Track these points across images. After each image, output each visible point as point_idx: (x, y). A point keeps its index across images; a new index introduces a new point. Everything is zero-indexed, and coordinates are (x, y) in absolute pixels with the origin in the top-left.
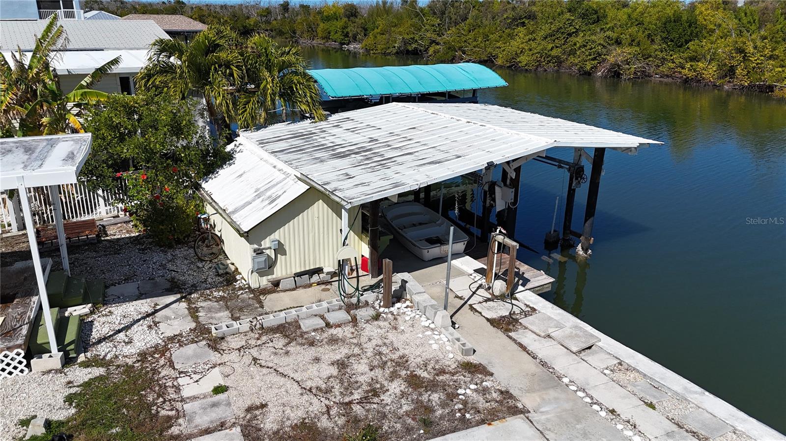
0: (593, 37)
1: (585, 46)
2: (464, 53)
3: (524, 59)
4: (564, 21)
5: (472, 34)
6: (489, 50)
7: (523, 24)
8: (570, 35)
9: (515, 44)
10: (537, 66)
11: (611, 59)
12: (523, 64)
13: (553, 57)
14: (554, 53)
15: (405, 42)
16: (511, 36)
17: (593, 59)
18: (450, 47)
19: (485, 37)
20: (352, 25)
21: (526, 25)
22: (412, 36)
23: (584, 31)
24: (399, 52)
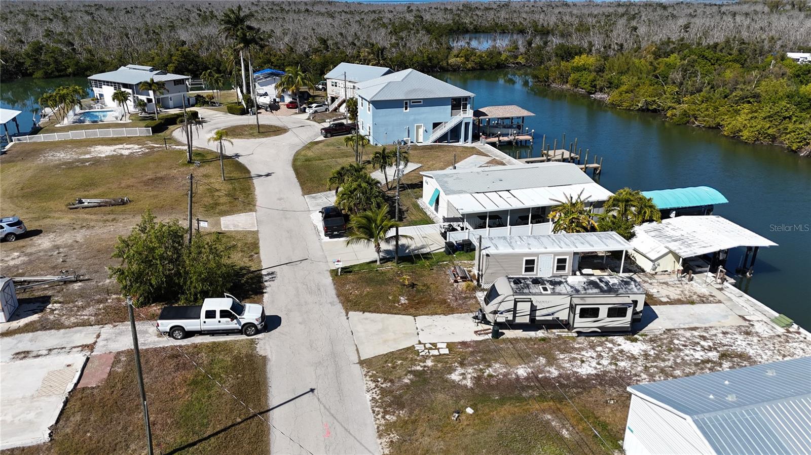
0: (802, 126)
1: (794, 132)
2: (696, 120)
3: (745, 134)
4: (781, 107)
5: (704, 105)
6: (718, 120)
7: (749, 102)
8: (785, 118)
10: (755, 141)
12: (744, 138)
13: (769, 135)
14: (770, 131)
15: (647, 103)
16: (737, 112)
17: (799, 142)
18: (685, 114)
19: (716, 109)
20: (600, 79)
21: (751, 103)
22: (653, 99)
23: (797, 116)
24: (641, 110)
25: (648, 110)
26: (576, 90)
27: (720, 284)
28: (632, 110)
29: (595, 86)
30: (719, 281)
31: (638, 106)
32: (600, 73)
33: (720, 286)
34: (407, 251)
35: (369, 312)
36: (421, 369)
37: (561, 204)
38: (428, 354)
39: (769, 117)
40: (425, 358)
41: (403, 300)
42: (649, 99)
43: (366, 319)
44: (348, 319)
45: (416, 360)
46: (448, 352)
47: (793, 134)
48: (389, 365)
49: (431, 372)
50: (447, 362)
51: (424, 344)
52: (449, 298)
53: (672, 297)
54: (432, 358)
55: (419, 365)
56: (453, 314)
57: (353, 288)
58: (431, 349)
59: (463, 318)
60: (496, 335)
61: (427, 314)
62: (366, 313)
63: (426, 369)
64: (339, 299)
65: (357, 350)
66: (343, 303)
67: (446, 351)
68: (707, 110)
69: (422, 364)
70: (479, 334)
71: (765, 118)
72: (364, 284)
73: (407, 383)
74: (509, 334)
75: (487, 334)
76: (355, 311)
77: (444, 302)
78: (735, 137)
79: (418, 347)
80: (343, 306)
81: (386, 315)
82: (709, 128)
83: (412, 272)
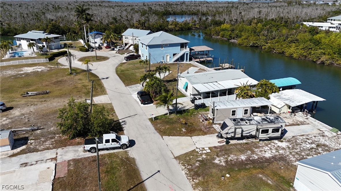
0: (317, 52)
1: (314, 54)
2: (274, 50)
3: (295, 55)
4: (308, 44)
5: (277, 44)
6: (283, 50)
7: (294, 43)
8: (310, 49)
9: (292, 50)
10: (299, 58)
11: (322, 59)
12: (295, 57)
13: (304, 56)
14: (304, 54)
15: (254, 43)
16: (290, 47)
17: (316, 58)
18: (269, 48)
19: (282, 46)
20: (233, 34)
21: (295, 43)
22: (256, 42)
23: (314, 48)
24: (251, 46)
25: (254, 46)
26: (223, 38)
27: (306, 116)
28: (248, 46)
29: (231, 37)
30: (306, 115)
31: (250, 45)
32: (233, 31)
33: (306, 117)
34: (178, 109)
35: (171, 136)
36: (202, 159)
37: (239, 87)
38: (202, 152)
39: (303, 48)
40: (201, 154)
41: (184, 130)
42: (254, 42)
43: (171, 139)
44: (163, 139)
45: (198, 155)
46: (210, 151)
47: (314, 55)
48: (188, 158)
49: (206, 160)
50: (211, 156)
51: (199, 148)
52: (203, 128)
53: (290, 123)
54: (204, 154)
55: (200, 157)
56: (206, 135)
57: (161, 126)
58: (202, 150)
59: (211, 136)
60: (228, 143)
61: (196, 136)
62: (170, 137)
63: (203, 159)
64: (157, 131)
65: (172, 152)
66: (159, 133)
67: (209, 151)
68: (278, 46)
69: (201, 157)
70: (220, 143)
71: (302, 49)
72: (165, 124)
73: (198, 166)
74: (232, 142)
75: (223, 142)
76: (165, 136)
77: (201, 130)
78: (291, 57)
79: (197, 150)
80: (159, 134)
81: (179, 137)
82: (280, 53)
83: (184, 118)
